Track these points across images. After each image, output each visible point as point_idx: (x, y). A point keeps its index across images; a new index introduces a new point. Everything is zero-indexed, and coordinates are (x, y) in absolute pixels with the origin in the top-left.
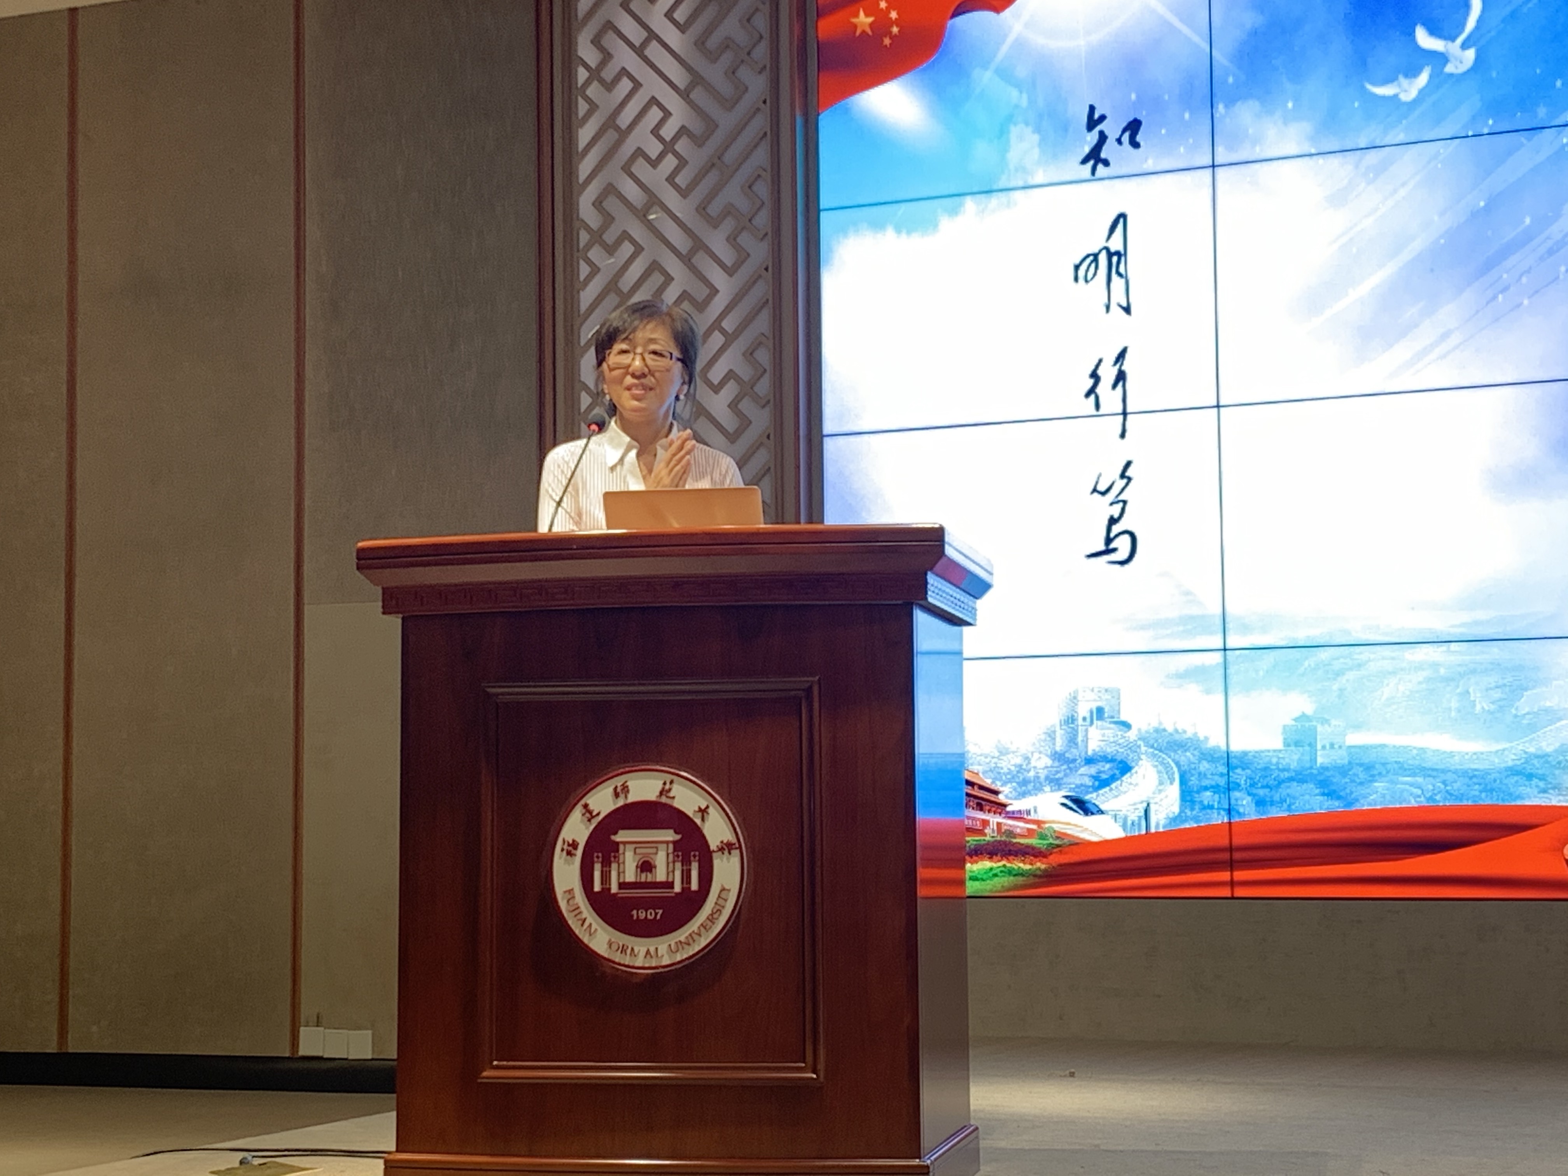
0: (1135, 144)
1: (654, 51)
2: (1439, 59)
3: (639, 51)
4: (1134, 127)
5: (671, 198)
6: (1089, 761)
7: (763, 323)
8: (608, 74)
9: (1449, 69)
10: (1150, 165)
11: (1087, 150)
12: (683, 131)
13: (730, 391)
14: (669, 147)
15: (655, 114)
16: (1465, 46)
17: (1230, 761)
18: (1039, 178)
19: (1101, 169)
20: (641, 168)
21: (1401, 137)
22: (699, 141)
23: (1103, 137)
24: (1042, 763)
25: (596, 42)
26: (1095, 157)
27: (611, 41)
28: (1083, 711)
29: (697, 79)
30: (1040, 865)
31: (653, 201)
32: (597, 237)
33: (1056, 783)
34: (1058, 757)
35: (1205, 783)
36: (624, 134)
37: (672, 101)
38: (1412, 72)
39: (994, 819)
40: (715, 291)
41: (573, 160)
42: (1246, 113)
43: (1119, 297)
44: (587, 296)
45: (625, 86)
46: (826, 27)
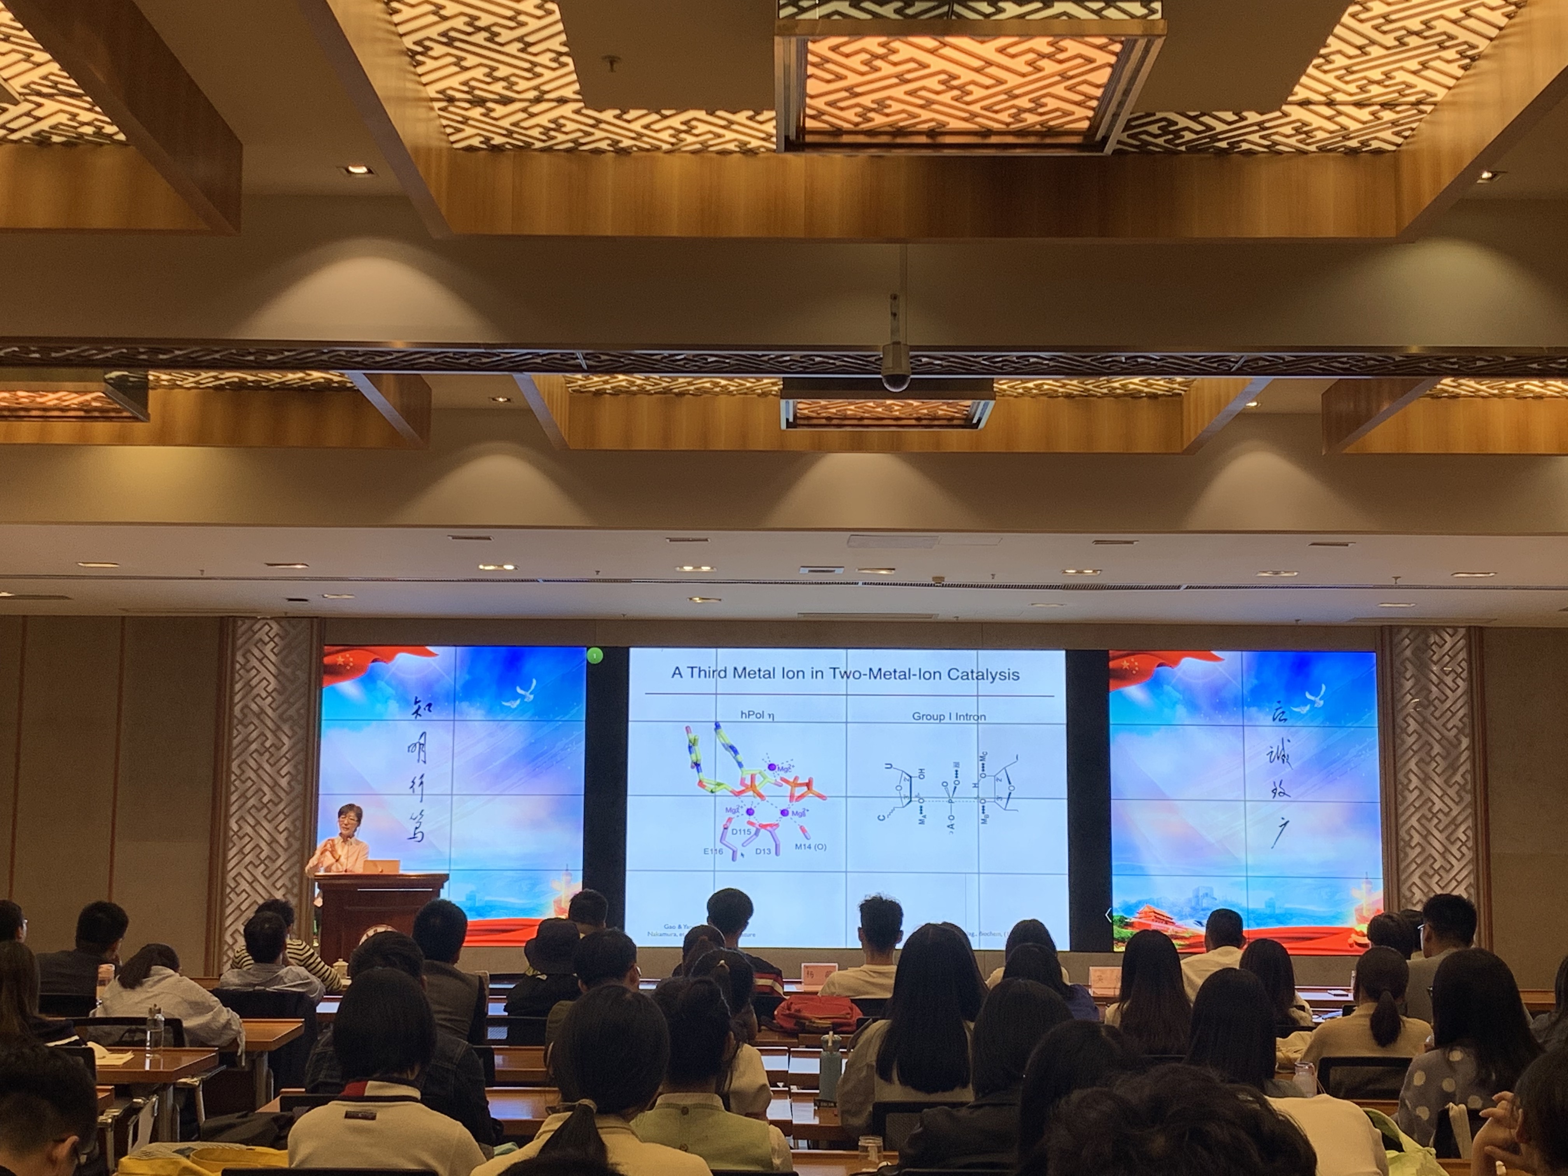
0: (430, 711)
1: (265, 661)
2: (523, 697)
3: (260, 661)
4: (429, 705)
5: (269, 711)
7: (301, 756)
8: (248, 667)
9: (526, 700)
10: (435, 718)
11: (414, 710)
12: (275, 690)
13: (287, 778)
14: (269, 694)
15: (265, 683)
16: (530, 694)
18: (398, 718)
19: (418, 717)
20: (258, 700)
21: (511, 718)
22: (280, 693)
23: (419, 708)
25: (244, 656)
26: (416, 712)
27: (249, 655)
29: (280, 672)
31: (263, 711)
32: (241, 722)
36: (253, 688)
37: (271, 679)
38: (515, 699)
40: (284, 744)
41: (232, 695)
42: (465, 705)
43: (422, 758)
44: (236, 742)
45: (254, 672)
46: (327, 660)
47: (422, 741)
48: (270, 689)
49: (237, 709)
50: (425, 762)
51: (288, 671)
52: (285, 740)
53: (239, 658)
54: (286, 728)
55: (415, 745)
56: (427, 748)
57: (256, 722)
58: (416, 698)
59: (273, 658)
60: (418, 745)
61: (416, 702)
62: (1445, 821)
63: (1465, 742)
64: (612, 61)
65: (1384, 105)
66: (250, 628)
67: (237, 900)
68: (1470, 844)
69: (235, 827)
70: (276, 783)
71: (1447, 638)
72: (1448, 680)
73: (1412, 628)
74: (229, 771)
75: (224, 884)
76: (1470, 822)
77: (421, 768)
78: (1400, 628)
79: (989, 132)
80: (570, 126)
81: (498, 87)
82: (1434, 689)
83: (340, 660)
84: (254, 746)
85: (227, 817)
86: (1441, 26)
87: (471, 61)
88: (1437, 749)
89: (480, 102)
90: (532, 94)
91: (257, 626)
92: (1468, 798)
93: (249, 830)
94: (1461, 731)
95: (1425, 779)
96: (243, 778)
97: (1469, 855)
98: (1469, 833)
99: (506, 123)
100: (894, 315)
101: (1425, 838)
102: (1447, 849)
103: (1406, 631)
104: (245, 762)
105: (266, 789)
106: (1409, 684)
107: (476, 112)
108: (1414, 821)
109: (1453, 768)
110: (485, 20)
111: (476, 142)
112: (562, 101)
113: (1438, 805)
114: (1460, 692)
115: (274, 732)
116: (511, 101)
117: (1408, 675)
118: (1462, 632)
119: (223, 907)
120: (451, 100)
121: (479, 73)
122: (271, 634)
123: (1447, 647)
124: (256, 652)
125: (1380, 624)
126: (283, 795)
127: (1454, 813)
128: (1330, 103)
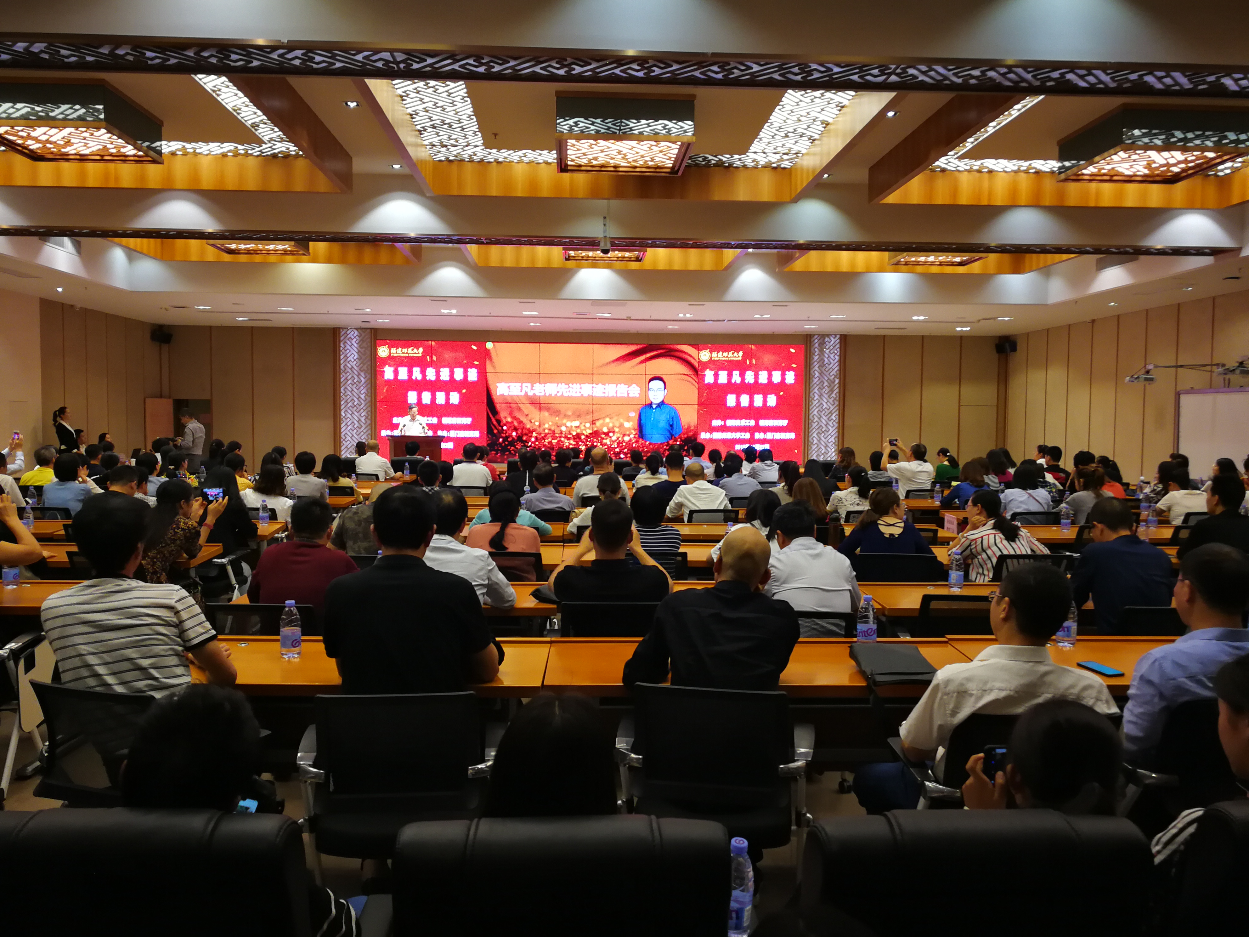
1: (352, 346)
3: (350, 346)
8: (346, 349)
12: (358, 357)
15: (353, 355)
20: (350, 363)
22: (360, 358)
27: (346, 344)
32: (344, 372)
36: (348, 358)
41: (340, 360)
44: (342, 380)
45: (348, 351)
48: (355, 358)
49: (342, 367)
51: (362, 350)
52: (362, 379)
53: (342, 345)
54: (362, 374)
57: (350, 371)
59: (356, 345)
62: (828, 412)
63: (837, 381)
64: (496, 135)
65: (784, 154)
66: (346, 333)
67: (346, 444)
68: (837, 421)
69: (344, 415)
70: (360, 397)
71: (832, 339)
72: (832, 356)
73: (819, 335)
74: (340, 392)
75: (340, 438)
76: (837, 413)
78: (814, 335)
79: (636, 167)
80: (479, 154)
81: (452, 142)
82: (826, 360)
84: (349, 382)
85: (340, 410)
86: (799, 130)
87: (442, 133)
88: (826, 384)
89: (446, 146)
90: (465, 144)
91: (348, 332)
92: (837, 403)
93: (349, 416)
94: (835, 376)
95: (821, 396)
96: (346, 395)
97: (836, 425)
98: (837, 417)
99: (455, 153)
100: (605, 225)
101: (819, 419)
102: (828, 424)
103: (816, 336)
104: (346, 388)
105: (355, 399)
106: (816, 358)
107: (444, 149)
108: (815, 412)
109: (832, 391)
110: (448, 121)
111: (443, 159)
112: (476, 146)
113: (825, 406)
114: (836, 361)
115: (358, 376)
116: (457, 146)
117: (816, 354)
118: (838, 336)
119: (340, 447)
120: (434, 146)
121: (445, 137)
122: (355, 335)
123: (832, 343)
124: (348, 342)
125: (806, 333)
126: (362, 402)
127: (831, 409)
128: (764, 153)
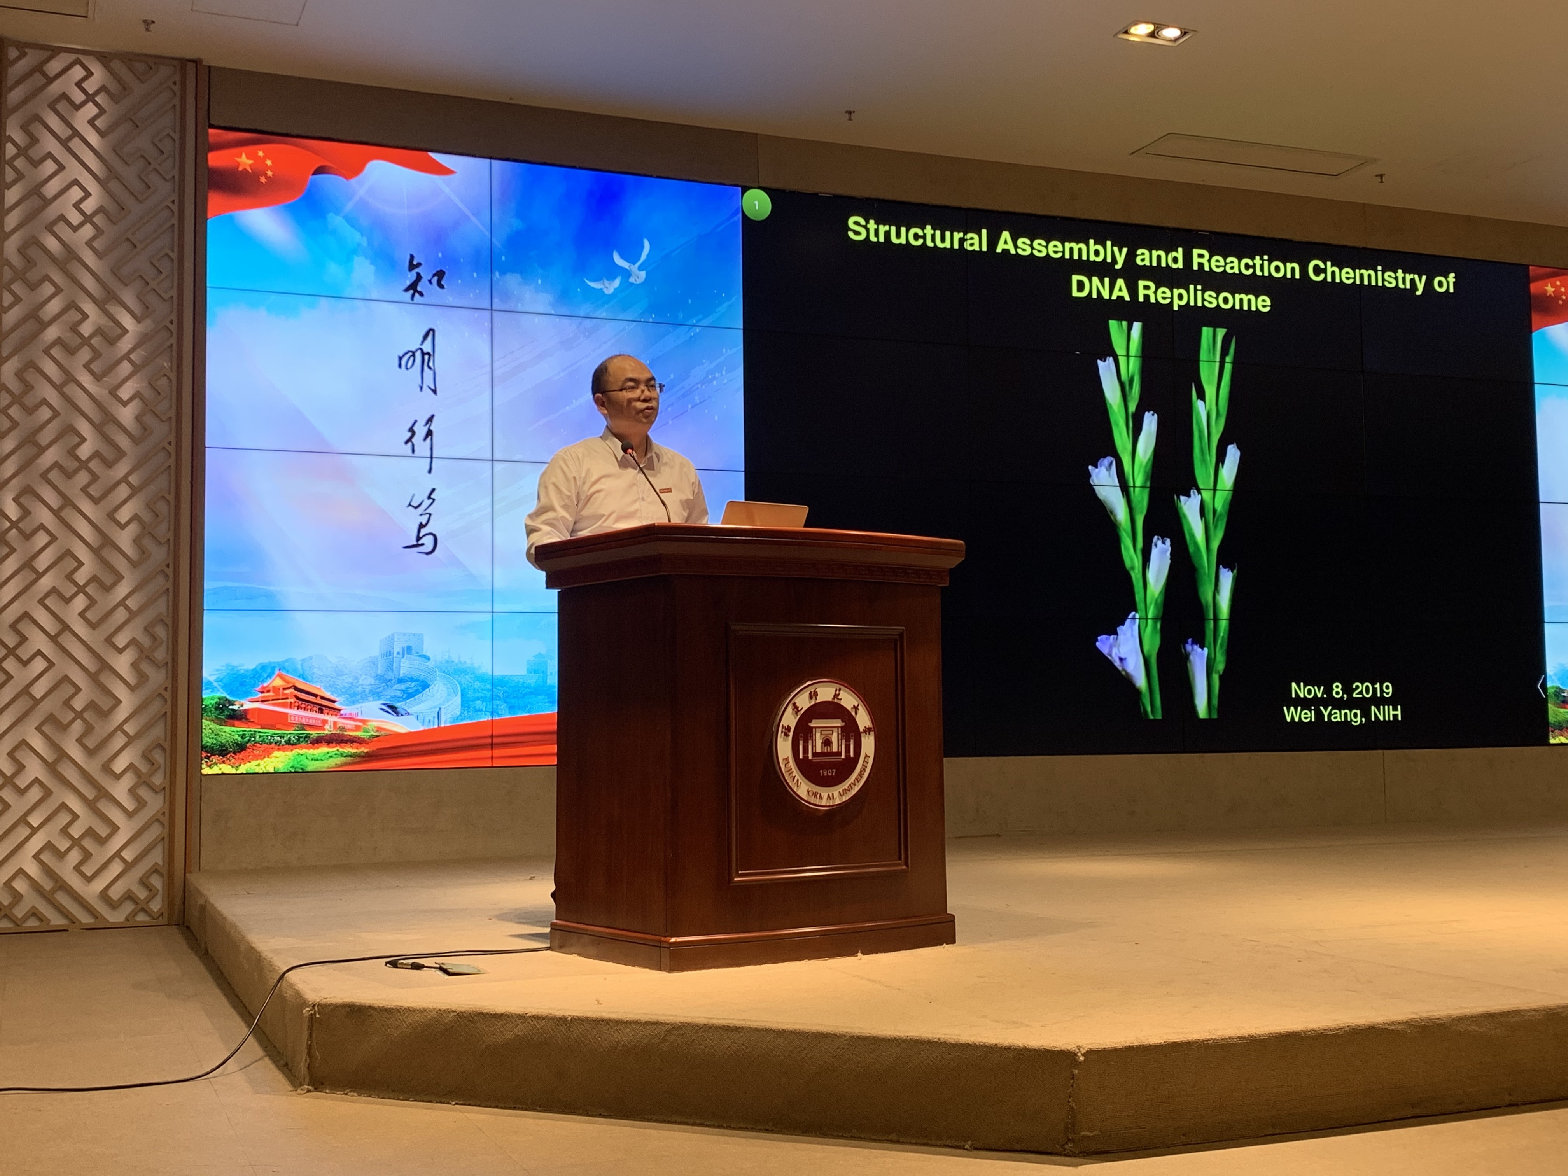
0: (441, 286)
2: (627, 274)
4: (440, 274)
6: (401, 681)
7: (166, 361)
9: (632, 280)
10: (450, 300)
11: (408, 283)
13: (133, 408)
14: (87, 219)
16: (640, 268)
17: (495, 682)
18: (374, 296)
19: (418, 298)
21: (604, 315)
23: (419, 277)
24: (367, 682)
25: (24, 127)
26: (413, 287)
28: (397, 649)
29: (113, 173)
30: (364, 749)
31: (73, 255)
33: (376, 694)
34: (379, 678)
35: (478, 695)
36: (47, 202)
37: (92, 186)
38: (612, 278)
39: (331, 719)
40: (125, 331)
42: (512, 281)
43: (428, 381)
44: (9, 319)
45: (49, 167)
46: (215, 159)
47: (427, 348)
49: (10, 247)
50: (435, 391)
53: (14, 131)
55: (414, 353)
56: (439, 361)
57: (57, 277)
58: (412, 257)
59: (93, 138)
60: (418, 355)
61: (412, 267)
66: (39, 68)
70: (109, 417)
77: (425, 405)
83: (244, 161)
84: (52, 333)
91: (54, 67)
93: (45, 517)
96: (29, 401)
104: (32, 365)
105: (84, 428)
115: (100, 304)
122: (91, 86)
